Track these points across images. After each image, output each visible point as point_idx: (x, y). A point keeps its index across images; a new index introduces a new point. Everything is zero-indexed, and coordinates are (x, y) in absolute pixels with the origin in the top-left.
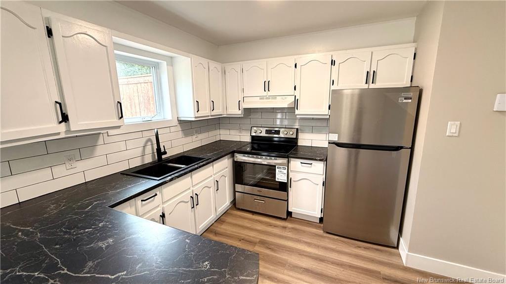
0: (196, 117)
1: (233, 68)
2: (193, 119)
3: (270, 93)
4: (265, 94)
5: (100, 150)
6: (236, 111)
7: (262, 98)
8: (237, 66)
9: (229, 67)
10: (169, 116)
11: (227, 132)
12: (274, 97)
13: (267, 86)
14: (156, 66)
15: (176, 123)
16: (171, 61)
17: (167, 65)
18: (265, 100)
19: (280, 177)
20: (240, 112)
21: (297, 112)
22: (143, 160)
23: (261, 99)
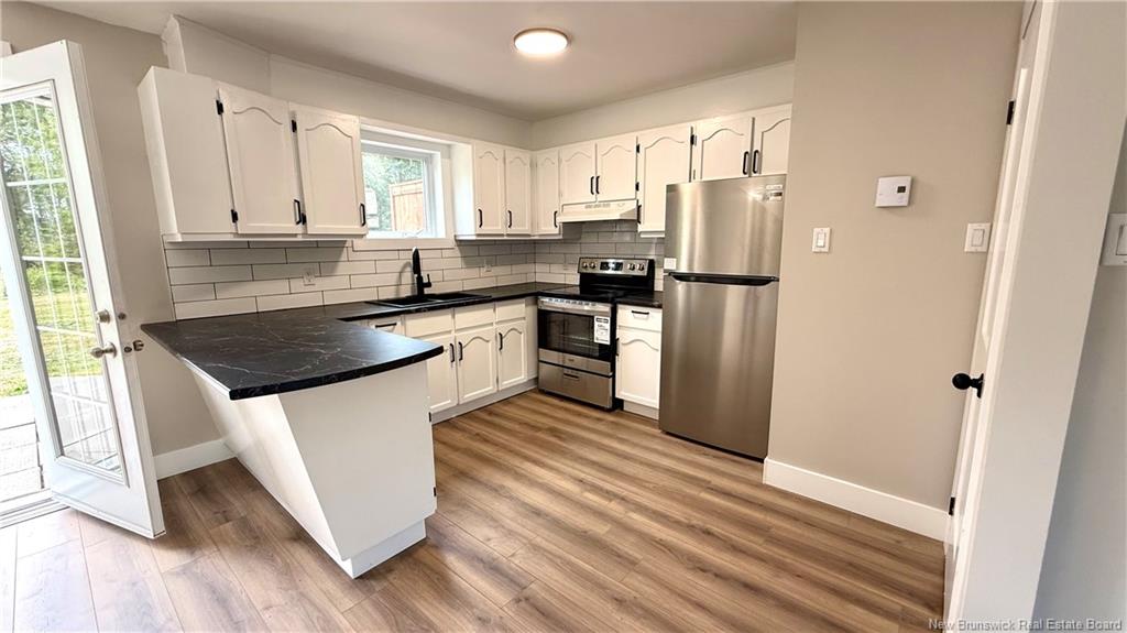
0: (478, 235)
1: (546, 157)
2: (474, 238)
3: (601, 197)
4: (592, 198)
6: (549, 229)
7: (588, 205)
8: (552, 153)
9: (541, 157)
10: (442, 235)
11: (545, 268)
12: (607, 203)
13: (595, 186)
14: (429, 159)
15: (452, 244)
16: (448, 152)
17: (442, 157)
18: (593, 209)
19: (602, 335)
20: (556, 231)
21: (640, 228)
22: (398, 292)
23: (586, 207)
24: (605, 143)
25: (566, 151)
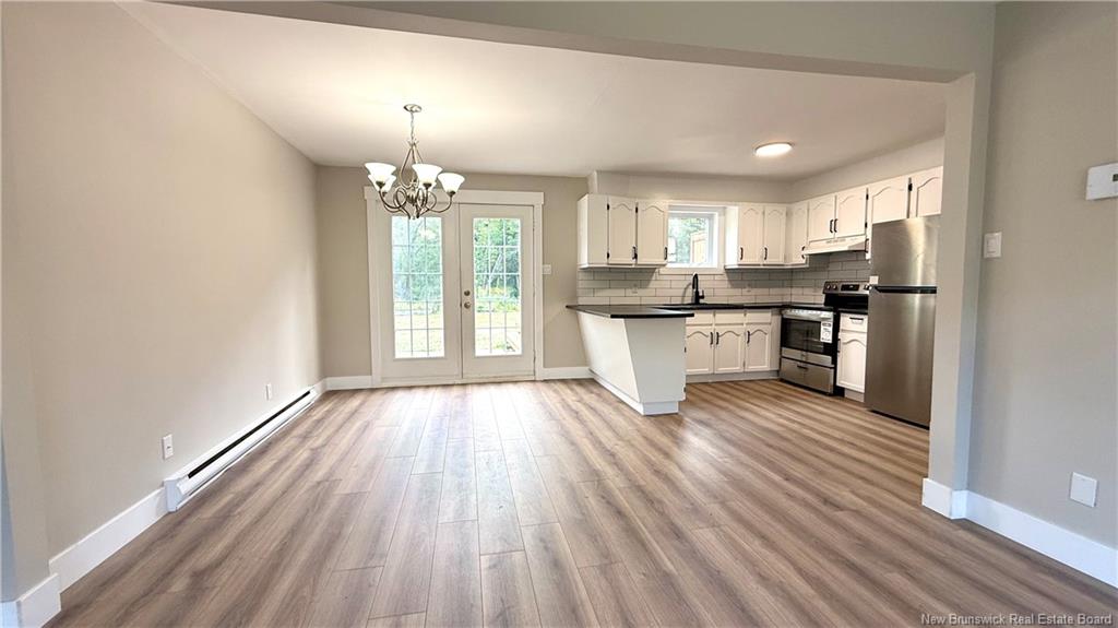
0: (740, 265)
1: (799, 209)
2: (737, 267)
3: (837, 235)
4: (831, 235)
5: (653, 284)
6: (798, 260)
7: (829, 241)
10: (715, 265)
11: (800, 291)
12: (843, 239)
13: (833, 227)
14: (711, 217)
15: (722, 271)
16: (724, 212)
17: (720, 215)
18: (832, 244)
19: (826, 336)
20: (804, 261)
23: (827, 242)
24: (842, 195)
25: (814, 202)
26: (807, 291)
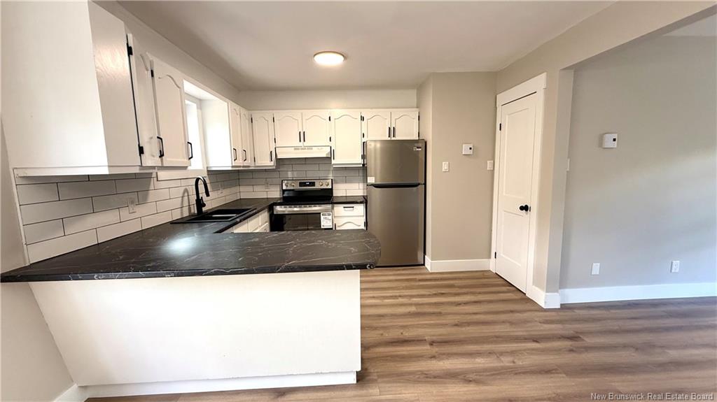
0: (233, 167)
1: (261, 117)
2: (230, 169)
3: (306, 144)
4: (301, 144)
6: (266, 162)
7: (296, 148)
8: (268, 115)
9: (257, 115)
11: (250, 188)
12: (310, 147)
13: (302, 137)
17: (197, 108)
18: (300, 151)
19: (326, 223)
20: (272, 163)
21: (333, 162)
23: (295, 149)
24: (308, 113)
25: (279, 115)
26: (257, 188)
